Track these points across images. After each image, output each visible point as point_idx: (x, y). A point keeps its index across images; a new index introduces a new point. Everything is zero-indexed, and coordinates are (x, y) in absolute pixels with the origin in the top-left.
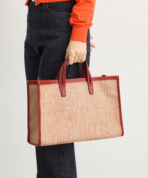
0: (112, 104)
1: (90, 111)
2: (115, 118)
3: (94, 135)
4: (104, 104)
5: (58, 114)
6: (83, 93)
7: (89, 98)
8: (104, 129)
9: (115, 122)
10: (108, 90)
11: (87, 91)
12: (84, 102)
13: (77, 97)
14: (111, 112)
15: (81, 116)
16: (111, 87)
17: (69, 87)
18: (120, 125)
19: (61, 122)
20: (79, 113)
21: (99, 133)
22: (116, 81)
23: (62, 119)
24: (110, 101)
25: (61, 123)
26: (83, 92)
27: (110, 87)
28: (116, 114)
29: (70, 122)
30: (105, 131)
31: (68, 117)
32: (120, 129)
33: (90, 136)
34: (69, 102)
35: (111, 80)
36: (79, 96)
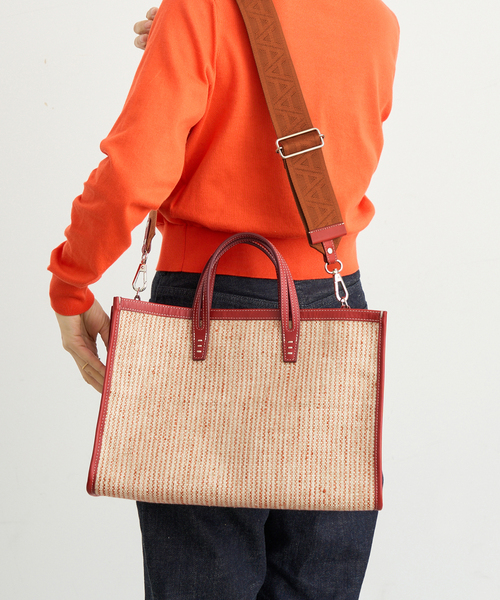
0: (356, 399)
1: (273, 413)
2: (358, 447)
3: (273, 489)
4: (328, 395)
5: (171, 410)
6: (259, 354)
7: (278, 371)
8: (314, 476)
9: (357, 460)
10: (349, 353)
11: (275, 352)
12: (258, 383)
13: (241, 367)
14: (349, 424)
15: (240, 425)
16: (359, 345)
17: (220, 332)
18: (372, 472)
19: (173, 432)
20: (236, 414)
21: (293, 486)
22: (376, 326)
23: (179, 425)
24: (351, 391)
25: (171, 437)
26: (260, 352)
27: (354, 345)
28: (364, 432)
29: (201, 438)
30: (313, 483)
31: (198, 422)
32: (372, 483)
33: (259, 491)
34: (212, 379)
35: (360, 323)
36: (245, 363)
